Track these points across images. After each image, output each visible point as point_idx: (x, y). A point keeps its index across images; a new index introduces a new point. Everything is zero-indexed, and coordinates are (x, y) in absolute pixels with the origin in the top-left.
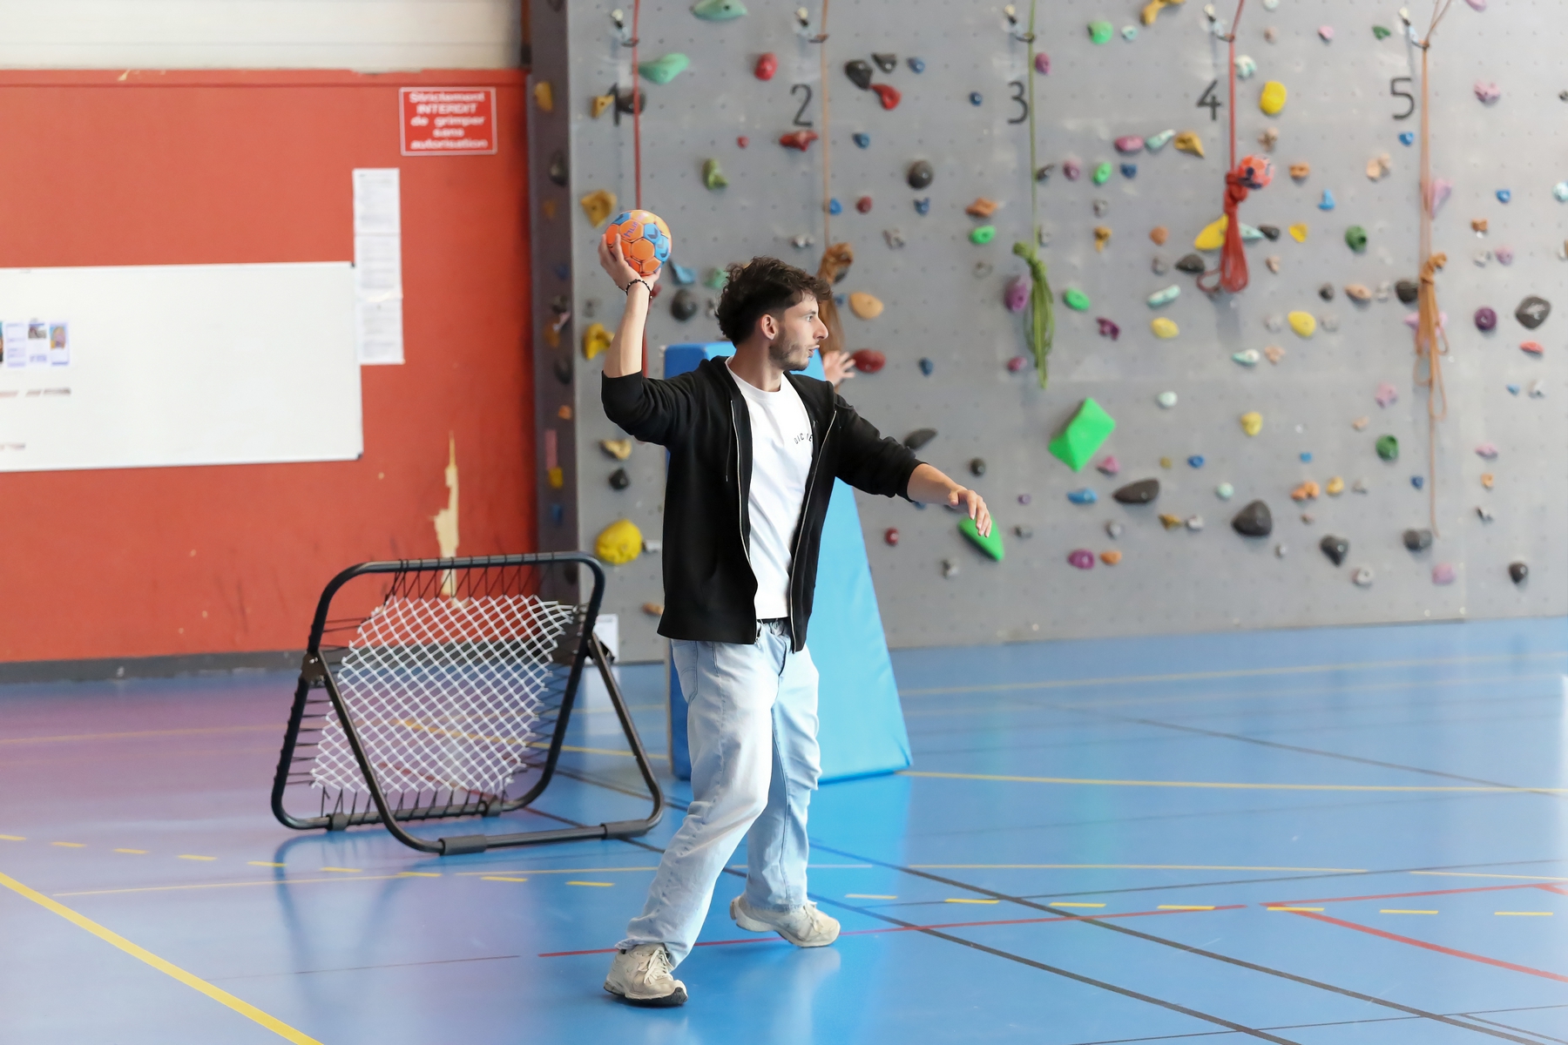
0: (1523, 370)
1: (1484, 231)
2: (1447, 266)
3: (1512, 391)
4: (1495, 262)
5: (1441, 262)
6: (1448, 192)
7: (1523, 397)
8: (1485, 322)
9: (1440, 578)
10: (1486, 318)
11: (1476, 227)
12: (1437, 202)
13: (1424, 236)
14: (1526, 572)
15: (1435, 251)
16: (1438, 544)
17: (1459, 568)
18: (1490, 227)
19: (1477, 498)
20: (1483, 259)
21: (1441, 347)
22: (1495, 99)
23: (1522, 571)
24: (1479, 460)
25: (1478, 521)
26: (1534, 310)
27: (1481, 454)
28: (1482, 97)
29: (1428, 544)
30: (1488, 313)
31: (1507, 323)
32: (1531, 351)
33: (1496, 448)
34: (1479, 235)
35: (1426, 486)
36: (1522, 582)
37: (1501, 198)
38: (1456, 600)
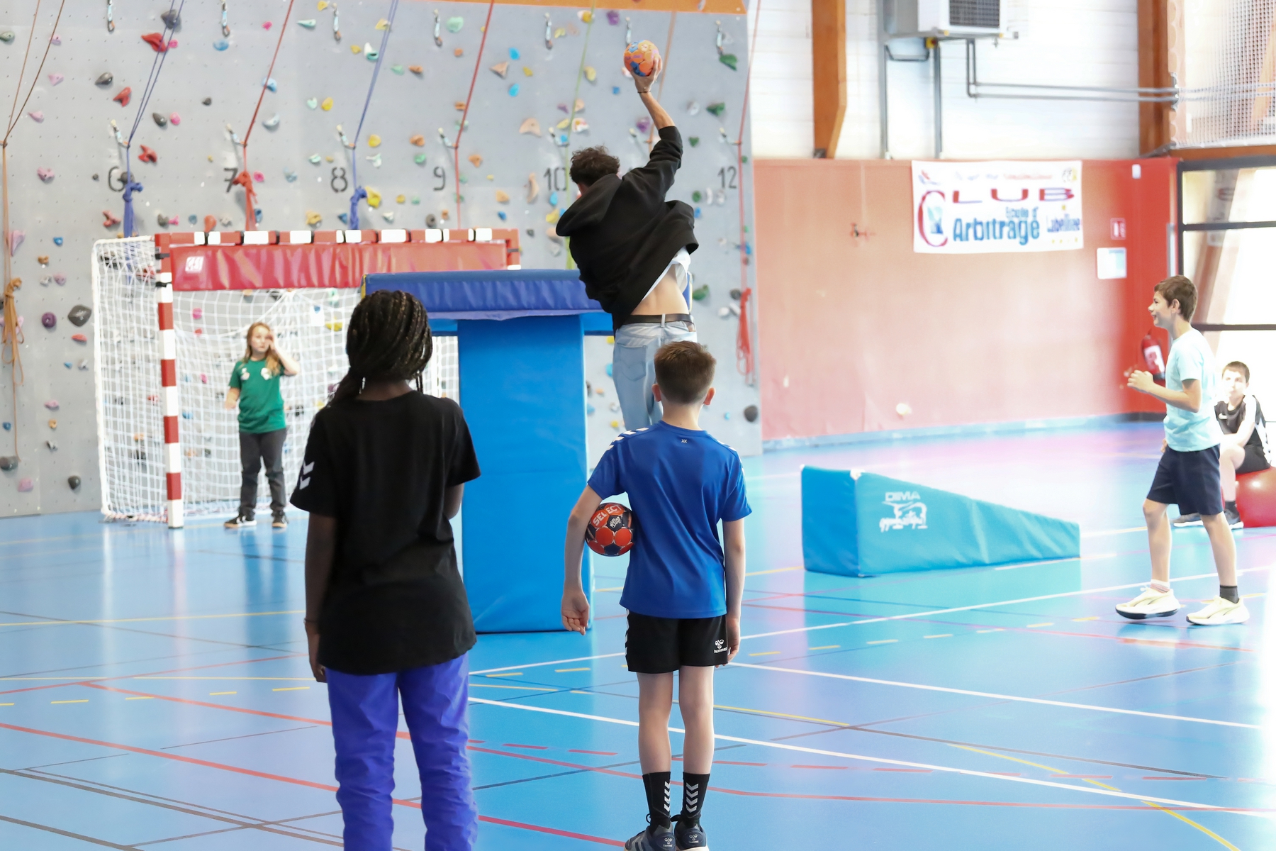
0: (74, 353)
1: (46, 264)
2: (23, 286)
3: (68, 366)
4: (54, 283)
5: (18, 284)
6: (22, 239)
7: (74, 369)
8: (49, 322)
9: (24, 488)
10: (49, 319)
11: (41, 261)
12: (15, 245)
13: (6, 266)
14: (80, 481)
15: (14, 276)
16: (21, 465)
17: (36, 481)
18: (50, 260)
19: (46, 435)
20: (46, 282)
21: (19, 338)
22: (51, 179)
23: (77, 481)
24: (47, 411)
25: (47, 450)
26: (80, 314)
27: (48, 407)
28: (42, 178)
29: (15, 466)
30: (51, 317)
31: (63, 324)
32: (79, 340)
33: (58, 403)
34: (44, 266)
35: (12, 429)
36: (77, 489)
37: (57, 242)
38: (34, 501)
